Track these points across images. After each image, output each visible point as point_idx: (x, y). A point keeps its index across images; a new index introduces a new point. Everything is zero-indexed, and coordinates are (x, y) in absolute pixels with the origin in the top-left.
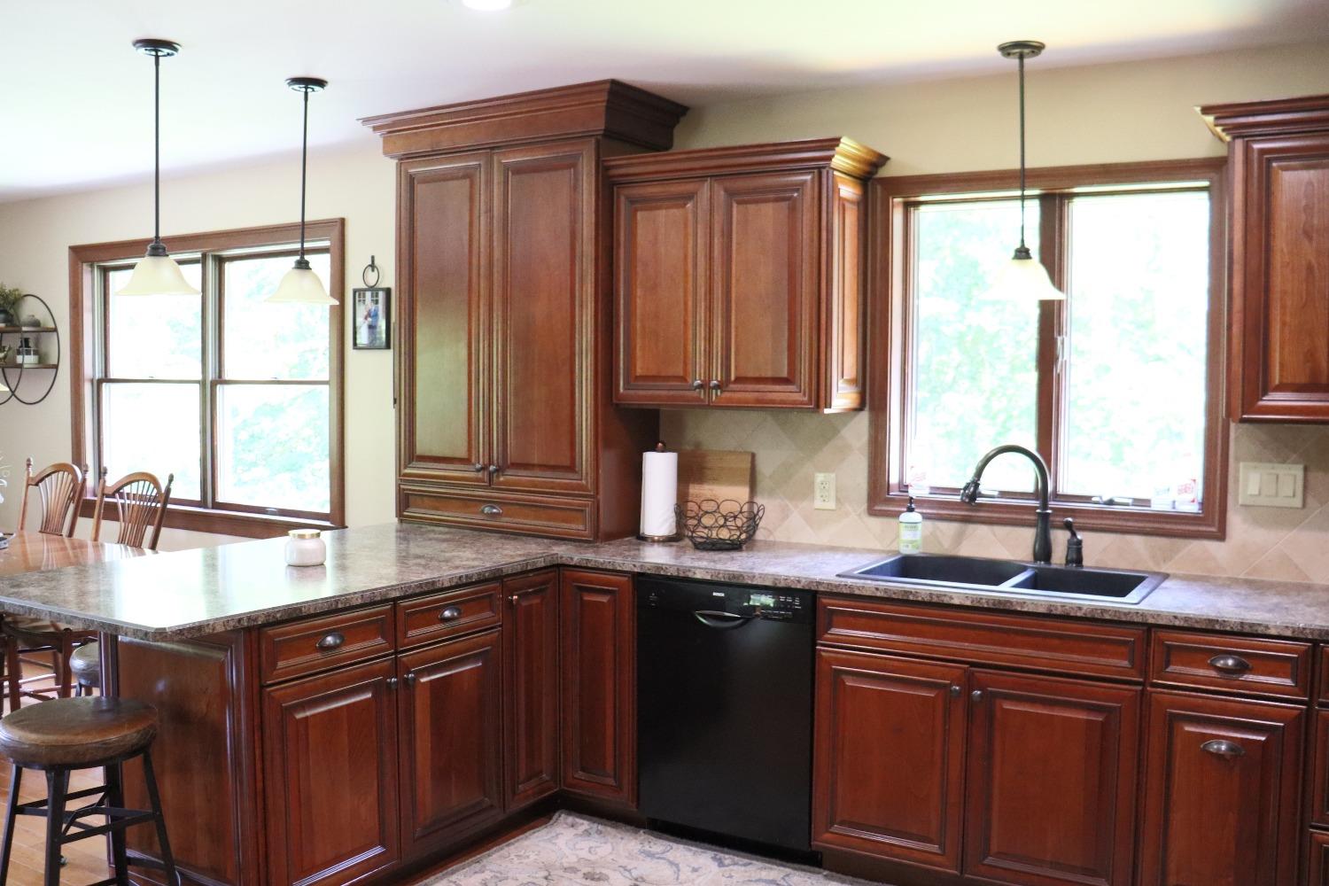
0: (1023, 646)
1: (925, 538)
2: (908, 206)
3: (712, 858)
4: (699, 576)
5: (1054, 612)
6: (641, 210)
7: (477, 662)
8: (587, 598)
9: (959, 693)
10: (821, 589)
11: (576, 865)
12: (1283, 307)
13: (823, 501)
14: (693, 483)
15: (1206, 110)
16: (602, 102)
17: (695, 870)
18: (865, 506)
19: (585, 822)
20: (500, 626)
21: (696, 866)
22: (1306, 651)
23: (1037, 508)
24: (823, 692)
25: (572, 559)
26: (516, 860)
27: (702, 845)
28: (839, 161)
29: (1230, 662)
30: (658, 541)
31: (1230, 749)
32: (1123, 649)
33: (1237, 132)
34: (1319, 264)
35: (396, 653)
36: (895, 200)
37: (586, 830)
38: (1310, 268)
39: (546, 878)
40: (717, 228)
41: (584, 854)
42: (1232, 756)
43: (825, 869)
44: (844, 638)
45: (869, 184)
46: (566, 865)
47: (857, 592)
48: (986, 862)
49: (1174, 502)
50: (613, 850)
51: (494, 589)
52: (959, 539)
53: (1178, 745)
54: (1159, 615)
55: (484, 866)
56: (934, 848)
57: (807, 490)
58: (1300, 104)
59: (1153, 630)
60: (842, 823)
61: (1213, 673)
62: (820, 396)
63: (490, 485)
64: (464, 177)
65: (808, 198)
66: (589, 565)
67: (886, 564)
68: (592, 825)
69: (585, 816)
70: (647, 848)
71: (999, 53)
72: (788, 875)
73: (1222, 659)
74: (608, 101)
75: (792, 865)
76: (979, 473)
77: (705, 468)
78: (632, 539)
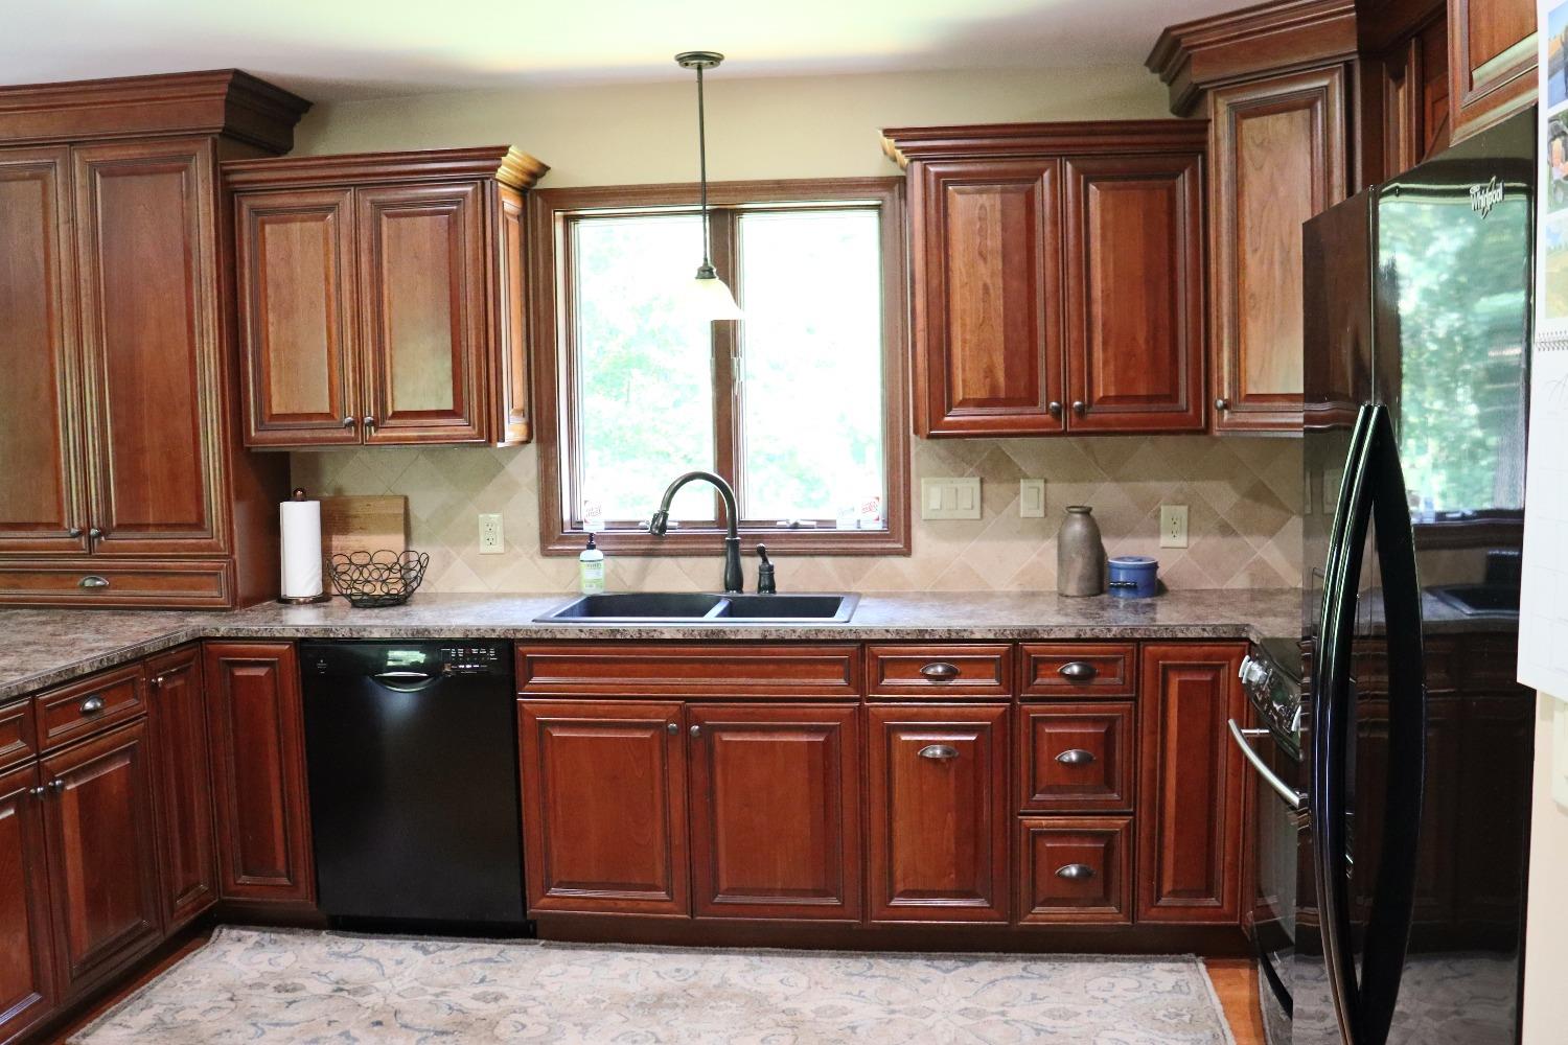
0: (739, 675)
1: (607, 576)
2: (568, 220)
3: (413, 947)
4: (376, 635)
5: (769, 637)
6: (270, 222)
7: (123, 760)
8: (239, 673)
9: (677, 730)
10: (519, 636)
11: (261, 980)
12: (964, 325)
13: (490, 544)
14: (337, 534)
15: (888, 132)
16: (220, 94)
17: (400, 963)
18: (537, 546)
19: (255, 934)
20: (145, 715)
21: (400, 958)
22: (1008, 651)
23: (726, 536)
24: (527, 747)
25: (217, 630)
26: (185, 987)
27: (397, 936)
28: (503, 173)
29: (940, 669)
30: (305, 603)
31: (946, 752)
32: (837, 668)
33: (915, 154)
34: (994, 285)
35: (38, 757)
36: (557, 213)
37: (257, 942)
38: (986, 288)
39: (232, 999)
40: (364, 246)
41: (265, 967)
42: (947, 759)
43: (541, 938)
44: (543, 686)
45: (528, 195)
46: (249, 982)
47: (559, 636)
48: (717, 900)
49: (859, 521)
50: (297, 957)
51: (137, 672)
52: (642, 574)
53: (897, 756)
54: (871, 631)
55: (149, 1001)
56: (662, 895)
57: (471, 535)
58: (980, 131)
59: (867, 645)
60: (558, 886)
61: (925, 682)
62: (491, 430)
63: (90, 552)
64: (33, 177)
65: (469, 212)
66: (240, 635)
67: (575, 606)
68: (262, 935)
69: (251, 927)
70: (335, 949)
71: (677, 63)
72: (502, 952)
73: (933, 666)
74: (228, 94)
75: (503, 941)
76: (667, 503)
77: (348, 517)
78: (273, 603)
